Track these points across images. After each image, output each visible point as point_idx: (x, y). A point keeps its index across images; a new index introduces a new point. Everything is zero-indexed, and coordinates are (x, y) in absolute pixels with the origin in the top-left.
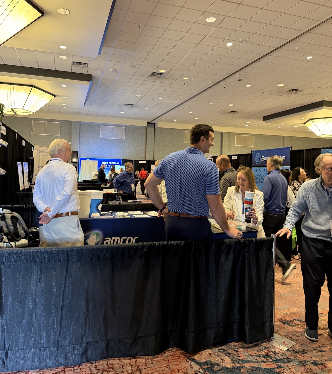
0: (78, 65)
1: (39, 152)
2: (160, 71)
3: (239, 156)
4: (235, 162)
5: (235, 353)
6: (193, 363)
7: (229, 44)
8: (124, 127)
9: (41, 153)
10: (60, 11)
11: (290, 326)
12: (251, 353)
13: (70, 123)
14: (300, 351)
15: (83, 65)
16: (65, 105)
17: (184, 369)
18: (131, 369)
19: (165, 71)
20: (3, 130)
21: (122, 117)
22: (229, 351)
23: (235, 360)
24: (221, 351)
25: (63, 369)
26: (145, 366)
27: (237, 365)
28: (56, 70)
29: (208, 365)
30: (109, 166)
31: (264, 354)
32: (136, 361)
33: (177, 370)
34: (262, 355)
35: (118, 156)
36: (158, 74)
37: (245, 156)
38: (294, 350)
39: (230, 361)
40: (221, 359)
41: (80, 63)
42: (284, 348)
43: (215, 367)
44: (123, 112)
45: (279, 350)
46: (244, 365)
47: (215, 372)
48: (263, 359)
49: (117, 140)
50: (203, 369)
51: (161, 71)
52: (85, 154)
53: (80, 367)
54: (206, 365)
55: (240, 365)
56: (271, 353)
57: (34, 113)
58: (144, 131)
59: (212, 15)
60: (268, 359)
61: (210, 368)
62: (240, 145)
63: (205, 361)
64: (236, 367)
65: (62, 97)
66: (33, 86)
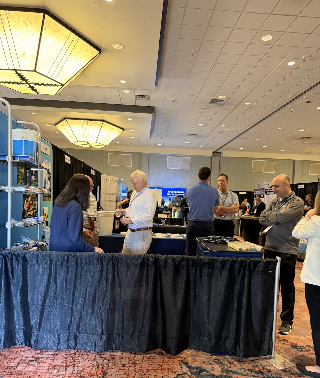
0: (140, 98)
1: (106, 180)
2: (219, 97)
3: (306, 184)
4: (301, 191)
5: (229, 365)
6: (185, 366)
7: (291, 63)
8: (189, 157)
9: (108, 181)
10: (115, 47)
11: (299, 350)
12: (244, 367)
13: (141, 154)
14: (297, 373)
15: (145, 98)
16: (134, 138)
17: (174, 369)
18: (128, 362)
19: (225, 97)
20: (68, 160)
21: (187, 147)
22: (223, 362)
23: (225, 370)
24: (215, 360)
25: (74, 353)
26: (141, 361)
27: (225, 374)
28: (122, 104)
29: (197, 370)
30: (174, 195)
31: (257, 370)
32: (135, 357)
33: (167, 369)
34: (254, 371)
35: (183, 185)
36: (218, 100)
37: (312, 185)
38: (291, 372)
39: (220, 370)
40: (212, 367)
41: (142, 96)
42: (280, 368)
43: (203, 372)
44: (187, 143)
45: (275, 369)
46: (232, 375)
47: (201, 376)
48: (254, 374)
49: (182, 170)
50: (191, 372)
51: (221, 97)
52: (153, 183)
53: (88, 353)
54: (196, 370)
55: (228, 375)
56: (265, 370)
57: (106, 146)
58: (210, 161)
59: (268, 32)
60: (259, 374)
61: (198, 373)
62: (314, 174)
63: (196, 366)
64: (223, 376)
65: (130, 130)
66: (103, 121)
